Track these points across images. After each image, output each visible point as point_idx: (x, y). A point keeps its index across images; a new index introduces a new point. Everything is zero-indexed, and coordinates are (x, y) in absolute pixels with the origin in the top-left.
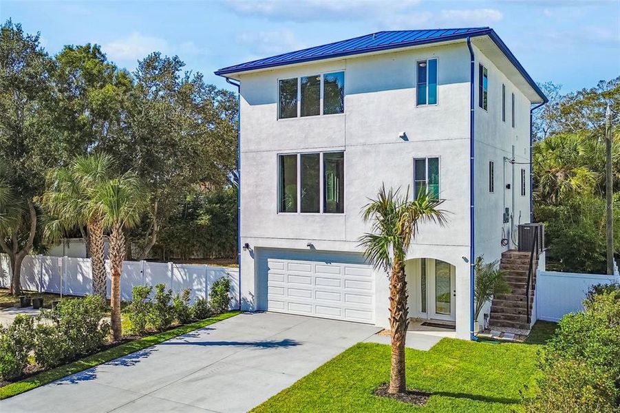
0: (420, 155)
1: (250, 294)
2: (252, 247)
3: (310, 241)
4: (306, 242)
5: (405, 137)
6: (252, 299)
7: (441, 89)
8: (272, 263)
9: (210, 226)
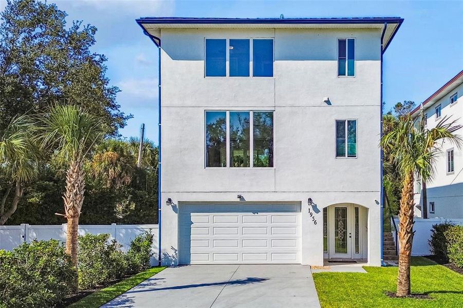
0: (341, 118)
1: (173, 248)
2: (175, 202)
3: (239, 194)
4: (236, 195)
5: (328, 102)
6: (174, 254)
7: (358, 64)
8: (195, 217)
9: (41, 205)
